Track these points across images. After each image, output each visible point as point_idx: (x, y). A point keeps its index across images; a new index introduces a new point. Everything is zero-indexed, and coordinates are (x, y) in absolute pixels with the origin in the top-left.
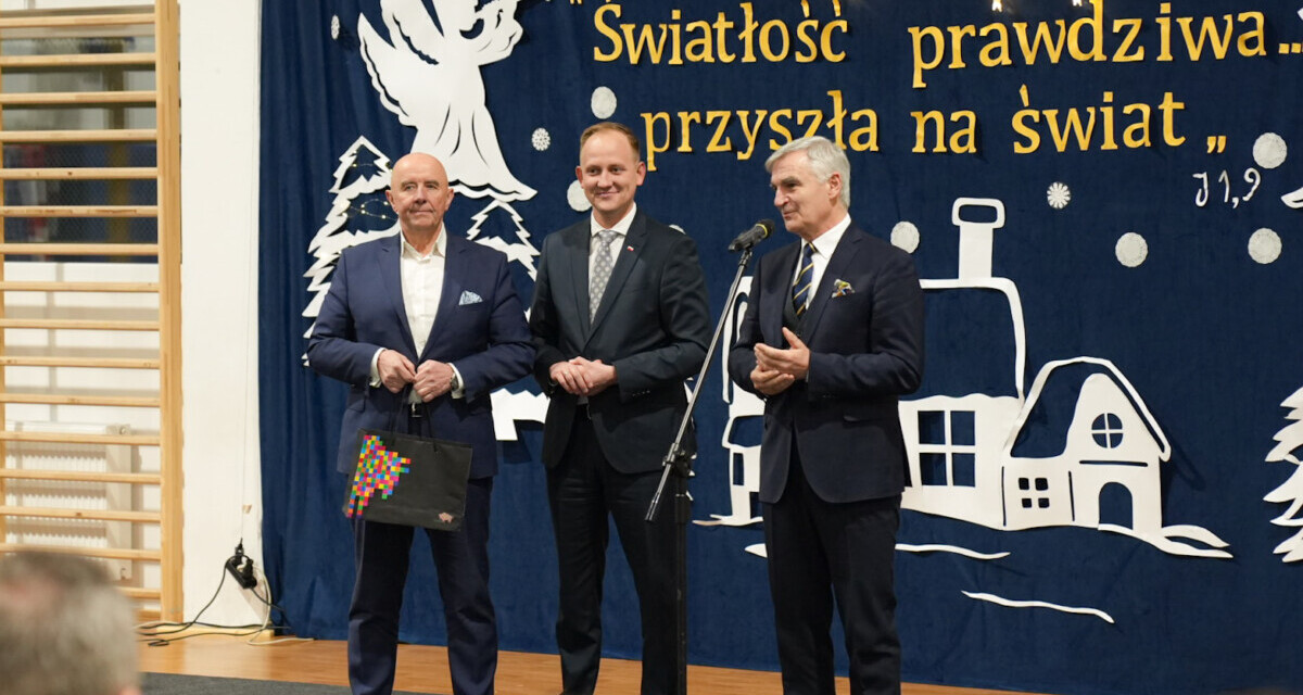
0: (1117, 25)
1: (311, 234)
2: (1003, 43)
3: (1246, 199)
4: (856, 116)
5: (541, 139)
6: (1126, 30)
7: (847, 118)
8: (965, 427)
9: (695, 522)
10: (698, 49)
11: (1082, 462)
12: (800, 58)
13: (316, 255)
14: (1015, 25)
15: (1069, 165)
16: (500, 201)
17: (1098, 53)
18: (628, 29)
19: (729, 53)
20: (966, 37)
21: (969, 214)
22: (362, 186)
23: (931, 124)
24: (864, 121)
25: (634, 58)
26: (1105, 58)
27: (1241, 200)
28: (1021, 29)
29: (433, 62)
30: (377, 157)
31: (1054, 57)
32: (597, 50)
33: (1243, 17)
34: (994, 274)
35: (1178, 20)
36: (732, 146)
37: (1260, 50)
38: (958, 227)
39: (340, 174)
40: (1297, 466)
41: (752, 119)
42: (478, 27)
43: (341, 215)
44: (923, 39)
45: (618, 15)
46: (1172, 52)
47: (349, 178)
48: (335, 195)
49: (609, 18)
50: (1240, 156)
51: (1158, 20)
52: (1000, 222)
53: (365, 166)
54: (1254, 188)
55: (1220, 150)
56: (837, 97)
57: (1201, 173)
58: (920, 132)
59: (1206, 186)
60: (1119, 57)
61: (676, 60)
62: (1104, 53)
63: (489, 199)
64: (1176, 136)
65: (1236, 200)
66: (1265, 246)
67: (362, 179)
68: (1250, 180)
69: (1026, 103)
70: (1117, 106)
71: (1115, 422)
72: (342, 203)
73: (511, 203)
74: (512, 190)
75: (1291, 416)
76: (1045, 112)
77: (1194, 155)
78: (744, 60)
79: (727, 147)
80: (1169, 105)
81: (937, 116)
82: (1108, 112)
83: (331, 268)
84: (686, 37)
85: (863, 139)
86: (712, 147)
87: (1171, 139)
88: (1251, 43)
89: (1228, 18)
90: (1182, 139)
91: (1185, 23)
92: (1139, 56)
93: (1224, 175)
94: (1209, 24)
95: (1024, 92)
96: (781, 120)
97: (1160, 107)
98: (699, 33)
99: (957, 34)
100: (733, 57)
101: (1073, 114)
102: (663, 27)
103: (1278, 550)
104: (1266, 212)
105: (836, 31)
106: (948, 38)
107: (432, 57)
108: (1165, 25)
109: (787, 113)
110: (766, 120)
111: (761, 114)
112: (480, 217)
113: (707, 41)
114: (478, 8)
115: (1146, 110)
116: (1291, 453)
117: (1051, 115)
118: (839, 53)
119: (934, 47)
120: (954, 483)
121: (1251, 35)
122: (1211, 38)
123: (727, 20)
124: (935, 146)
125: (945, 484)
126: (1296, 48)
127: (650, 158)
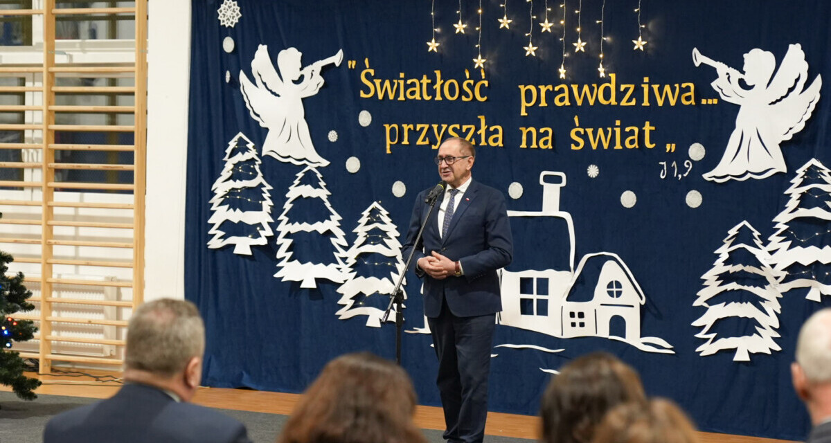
0: (623, 87)
1: (213, 181)
2: (566, 94)
3: (685, 175)
4: (492, 129)
5: (333, 136)
6: (627, 90)
7: (487, 130)
8: (543, 286)
9: (406, 331)
10: (413, 93)
11: (602, 305)
12: (464, 99)
13: (215, 192)
14: (572, 86)
15: (598, 156)
16: (311, 167)
17: (613, 101)
18: (378, 82)
19: (428, 95)
20: (548, 91)
21: (549, 179)
22: (240, 157)
23: (529, 134)
24: (496, 131)
25: (380, 96)
26: (616, 103)
27: (682, 176)
28: (575, 88)
29: (278, 96)
30: (248, 143)
31: (592, 102)
32: (362, 92)
33: (684, 85)
34: (561, 209)
35: (652, 86)
36: (430, 142)
37: (692, 102)
38: (542, 186)
39: (228, 151)
40: (708, 308)
41: (439, 129)
42: (301, 78)
43: (228, 172)
44: (526, 91)
45: (373, 74)
46: (649, 102)
47: (233, 153)
48: (226, 162)
49: (368, 76)
50: (682, 154)
51: (643, 85)
52: (564, 184)
53: (242, 147)
54: (689, 170)
55: (672, 151)
56: (483, 119)
57: (663, 162)
58: (524, 137)
59: (665, 168)
60: (623, 103)
61: (401, 98)
62: (616, 101)
63: (305, 166)
64: (651, 143)
65: (680, 176)
66: (694, 199)
67: (240, 154)
68: (687, 166)
69: (577, 125)
70: (622, 127)
71: (618, 285)
72: (229, 166)
73: (317, 168)
74: (317, 161)
75: (705, 283)
76: (587, 129)
77: (659, 153)
78: (436, 99)
79: (427, 142)
80: (648, 128)
81: (533, 130)
82: (618, 131)
83: (223, 199)
84: (406, 87)
85: (495, 140)
86: (419, 142)
87: (648, 145)
88: (688, 98)
89: (677, 85)
90: (654, 145)
91: (656, 87)
92: (633, 103)
93: (674, 163)
94: (667, 88)
95: (576, 119)
96: (454, 129)
97: (643, 129)
98: (413, 85)
99: (543, 89)
100: (430, 97)
101: (600, 131)
102: (395, 81)
103: (697, 350)
104: (694, 182)
105: (482, 86)
106: (539, 91)
107: (277, 93)
108: (646, 88)
109: (458, 126)
110: (447, 130)
112: (300, 175)
113: (417, 89)
114: (301, 69)
115: (636, 130)
116: (705, 302)
117: (590, 131)
118: (484, 97)
119: (532, 95)
120: (538, 314)
121: (688, 94)
122: (668, 95)
123: (428, 79)
124: (531, 145)
125: (533, 314)
126: (710, 102)
127: (388, 147)
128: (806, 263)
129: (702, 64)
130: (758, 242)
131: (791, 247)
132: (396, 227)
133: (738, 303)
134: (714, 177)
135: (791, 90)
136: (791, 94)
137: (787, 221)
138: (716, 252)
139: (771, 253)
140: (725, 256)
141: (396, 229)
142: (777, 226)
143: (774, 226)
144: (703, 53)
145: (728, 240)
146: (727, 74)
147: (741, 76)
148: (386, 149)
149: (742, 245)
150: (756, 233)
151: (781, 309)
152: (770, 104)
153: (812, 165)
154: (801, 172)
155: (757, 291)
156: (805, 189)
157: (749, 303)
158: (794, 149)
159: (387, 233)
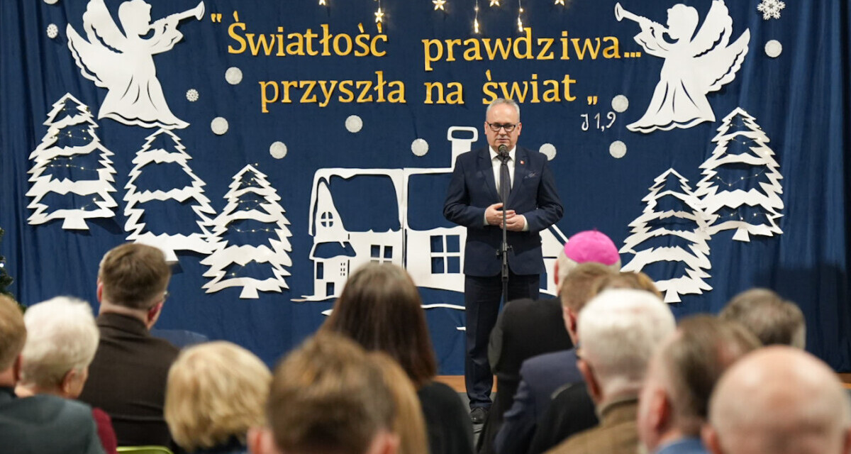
0: (540, 41)
1: (32, 148)
2: (477, 49)
3: (608, 127)
4: (391, 85)
5: (192, 95)
6: (544, 44)
7: (385, 86)
9: (292, 300)
10: (294, 48)
12: (357, 54)
13: (36, 160)
14: (483, 40)
16: (164, 129)
17: (529, 55)
18: (250, 37)
19: (313, 50)
20: (455, 46)
21: (457, 135)
22: (68, 121)
23: (435, 90)
24: (396, 87)
25: (254, 52)
26: (533, 57)
27: (605, 128)
28: (486, 42)
29: (120, 52)
30: (79, 105)
32: (230, 47)
33: (605, 39)
35: (572, 40)
36: (317, 99)
37: (616, 55)
38: (451, 142)
39: (52, 114)
40: (635, 255)
41: (328, 86)
42: (151, 34)
43: (52, 138)
44: (431, 45)
45: (244, 28)
46: (568, 56)
47: (59, 117)
48: (48, 127)
49: (237, 30)
50: (605, 106)
51: (562, 39)
52: (475, 138)
53: (71, 109)
54: (613, 122)
55: (595, 103)
56: (380, 75)
57: (584, 114)
58: (429, 93)
59: (587, 121)
60: (540, 57)
61: (281, 53)
62: (532, 55)
63: (158, 128)
64: (571, 96)
65: (603, 128)
66: (618, 149)
67: (68, 117)
68: (610, 118)
69: (490, 79)
70: (540, 82)
72: (54, 130)
73: (171, 131)
75: (633, 231)
76: (500, 84)
77: (581, 105)
78: (323, 54)
79: (314, 99)
81: (439, 85)
82: (535, 84)
83: (44, 168)
84: (286, 42)
85: (396, 96)
86: (304, 100)
87: (568, 97)
88: (611, 52)
89: (598, 39)
90: (574, 98)
91: (575, 41)
93: (598, 115)
94: (588, 42)
95: (488, 73)
96: (346, 86)
97: (563, 82)
98: (295, 39)
99: (450, 43)
100: (316, 53)
101: (515, 85)
102: (273, 36)
104: (618, 132)
105: (379, 41)
106: (445, 46)
107: (118, 49)
108: (565, 42)
109: (350, 83)
110: (337, 86)
111: (334, 83)
112: (151, 138)
113: (300, 44)
114: (150, 23)
115: (556, 84)
116: (632, 248)
117: (503, 85)
118: (382, 51)
119: (436, 50)
120: (449, 272)
121: (611, 48)
122: (588, 49)
123: (312, 33)
124: (438, 100)
125: (443, 272)
126: (633, 55)
127: (264, 106)
128: (734, 206)
129: (624, 19)
130: (687, 188)
131: (718, 192)
132: (275, 190)
133: (666, 248)
134: (640, 127)
135: (716, 43)
136: (717, 47)
137: (714, 167)
138: (644, 200)
139: (701, 198)
140: (652, 203)
141: (276, 193)
142: (705, 173)
143: (702, 172)
144: (625, 8)
145: (655, 188)
146: (651, 28)
147: (666, 30)
148: (261, 108)
149: (669, 192)
150: (683, 180)
151: (709, 251)
152: (695, 57)
153: (738, 114)
154: (727, 120)
155: (685, 235)
156: (731, 136)
157: (678, 247)
158: (721, 99)
159: (265, 198)
